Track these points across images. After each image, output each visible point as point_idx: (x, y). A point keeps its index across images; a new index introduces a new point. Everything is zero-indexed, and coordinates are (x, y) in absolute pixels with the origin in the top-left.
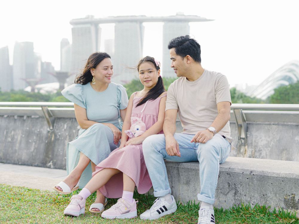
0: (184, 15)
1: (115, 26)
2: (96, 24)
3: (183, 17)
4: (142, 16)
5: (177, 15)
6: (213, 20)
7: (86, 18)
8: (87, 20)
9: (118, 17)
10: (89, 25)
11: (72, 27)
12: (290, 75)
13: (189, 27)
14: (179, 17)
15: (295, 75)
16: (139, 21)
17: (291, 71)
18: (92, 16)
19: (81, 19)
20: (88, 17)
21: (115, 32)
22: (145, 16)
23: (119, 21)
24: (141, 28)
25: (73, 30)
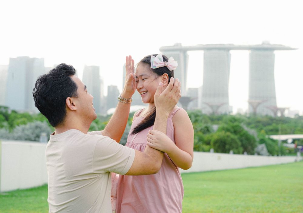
0: (269, 44)
1: (204, 54)
2: (184, 51)
3: (268, 46)
4: (230, 44)
5: (263, 44)
7: (174, 46)
8: (176, 48)
9: (207, 45)
10: (178, 53)
13: (274, 55)
14: (265, 46)
16: (227, 49)
20: (177, 45)
22: (233, 45)
23: (208, 49)
24: (229, 56)
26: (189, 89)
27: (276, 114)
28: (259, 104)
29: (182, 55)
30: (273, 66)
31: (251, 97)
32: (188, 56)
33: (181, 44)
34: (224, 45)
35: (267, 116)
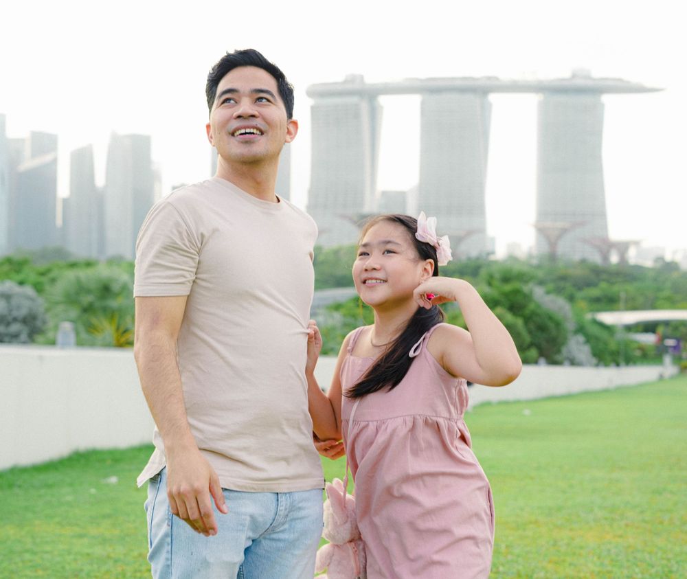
0: (588, 77)
1: (423, 103)
2: (370, 95)
3: (589, 83)
4: (489, 78)
5: (574, 76)
7: (345, 82)
8: (349, 87)
9: (429, 79)
10: (355, 99)
13: (602, 105)
14: (579, 82)
16: (479, 90)
20: (351, 79)
21: (422, 116)
22: (497, 79)
23: (431, 89)
24: (485, 109)
25: (314, 110)
26: (384, 193)
27: (606, 258)
28: (564, 231)
29: (364, 107)
30: (598, 134)
31: (543, 214)
32: (382, 107)
33: (362, 77)
34: (473, 79)
35: (583, 261)
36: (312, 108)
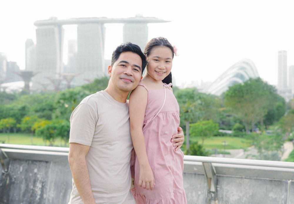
0: (143, 17)
1: (78, 28)
2: (59, 25)
3: (142, 19)
4: (103, 17)
5: (136, 16)
6: (170, 21)
7: (49, 20)
8: (50, 22)
9: (81, 18)
10: (52, 27)
11: (36, 28)
12: (242, 72)
13: (148, 28)
14: (138, 19)
15: (246, 73)
16: (101, 22)
17: (242, 68)
18: (56, 18)
19: (45, 20)
20: (51, 19)
21: (78, 32)
22: (106, 18)
23: (81, 22)
24: (103, 29)
25: (37, 31)
29: (56, 30)
32: (64, 30)
34: (97, 18)
36: (37, 30)
